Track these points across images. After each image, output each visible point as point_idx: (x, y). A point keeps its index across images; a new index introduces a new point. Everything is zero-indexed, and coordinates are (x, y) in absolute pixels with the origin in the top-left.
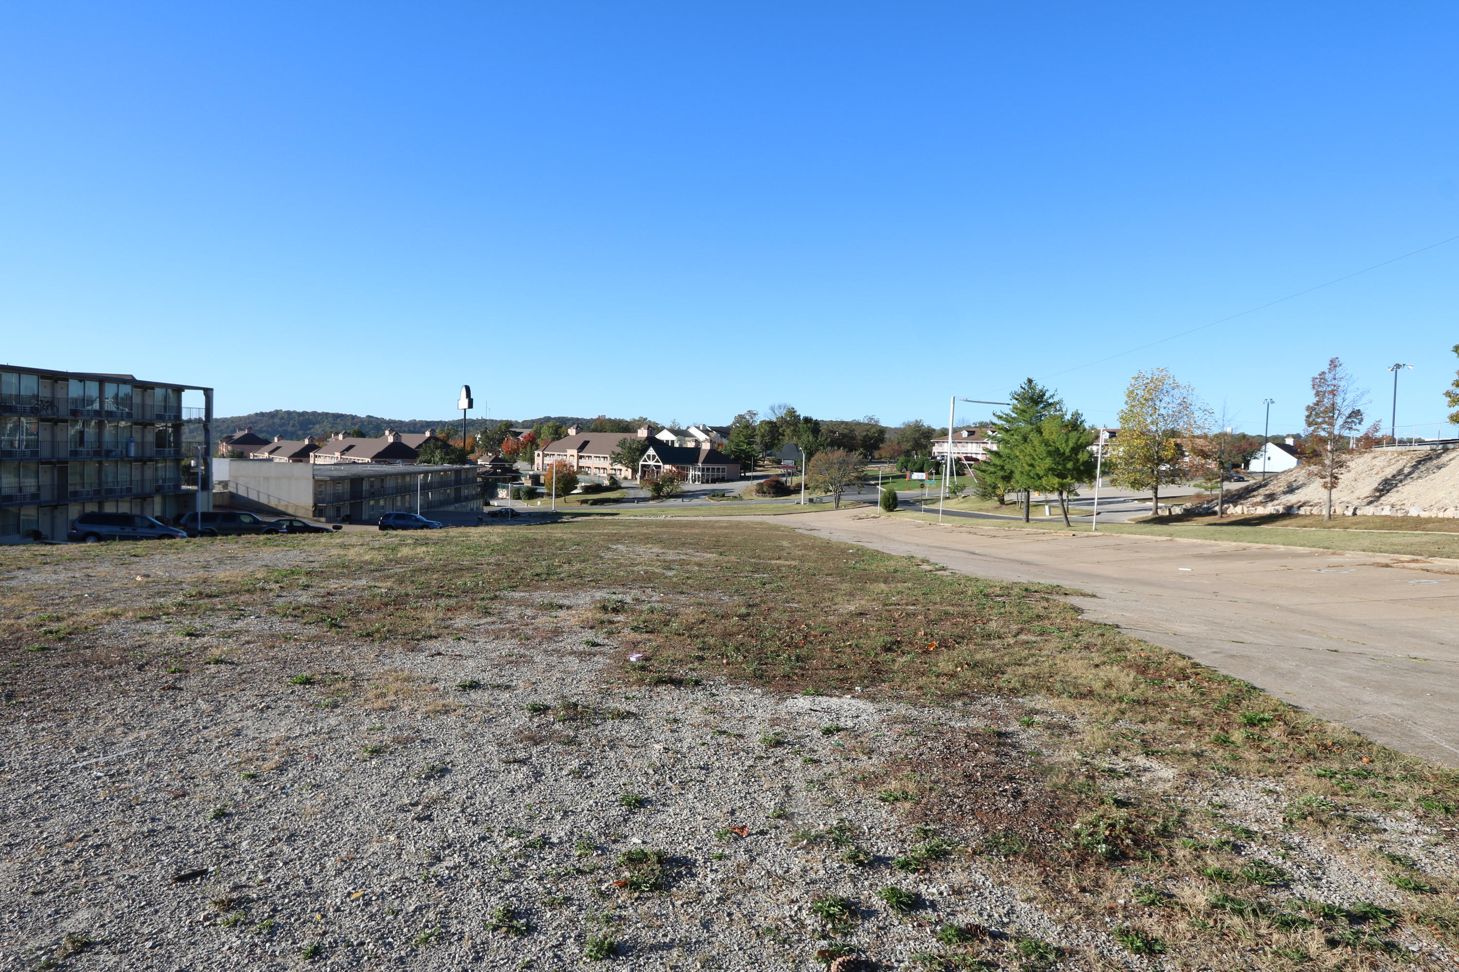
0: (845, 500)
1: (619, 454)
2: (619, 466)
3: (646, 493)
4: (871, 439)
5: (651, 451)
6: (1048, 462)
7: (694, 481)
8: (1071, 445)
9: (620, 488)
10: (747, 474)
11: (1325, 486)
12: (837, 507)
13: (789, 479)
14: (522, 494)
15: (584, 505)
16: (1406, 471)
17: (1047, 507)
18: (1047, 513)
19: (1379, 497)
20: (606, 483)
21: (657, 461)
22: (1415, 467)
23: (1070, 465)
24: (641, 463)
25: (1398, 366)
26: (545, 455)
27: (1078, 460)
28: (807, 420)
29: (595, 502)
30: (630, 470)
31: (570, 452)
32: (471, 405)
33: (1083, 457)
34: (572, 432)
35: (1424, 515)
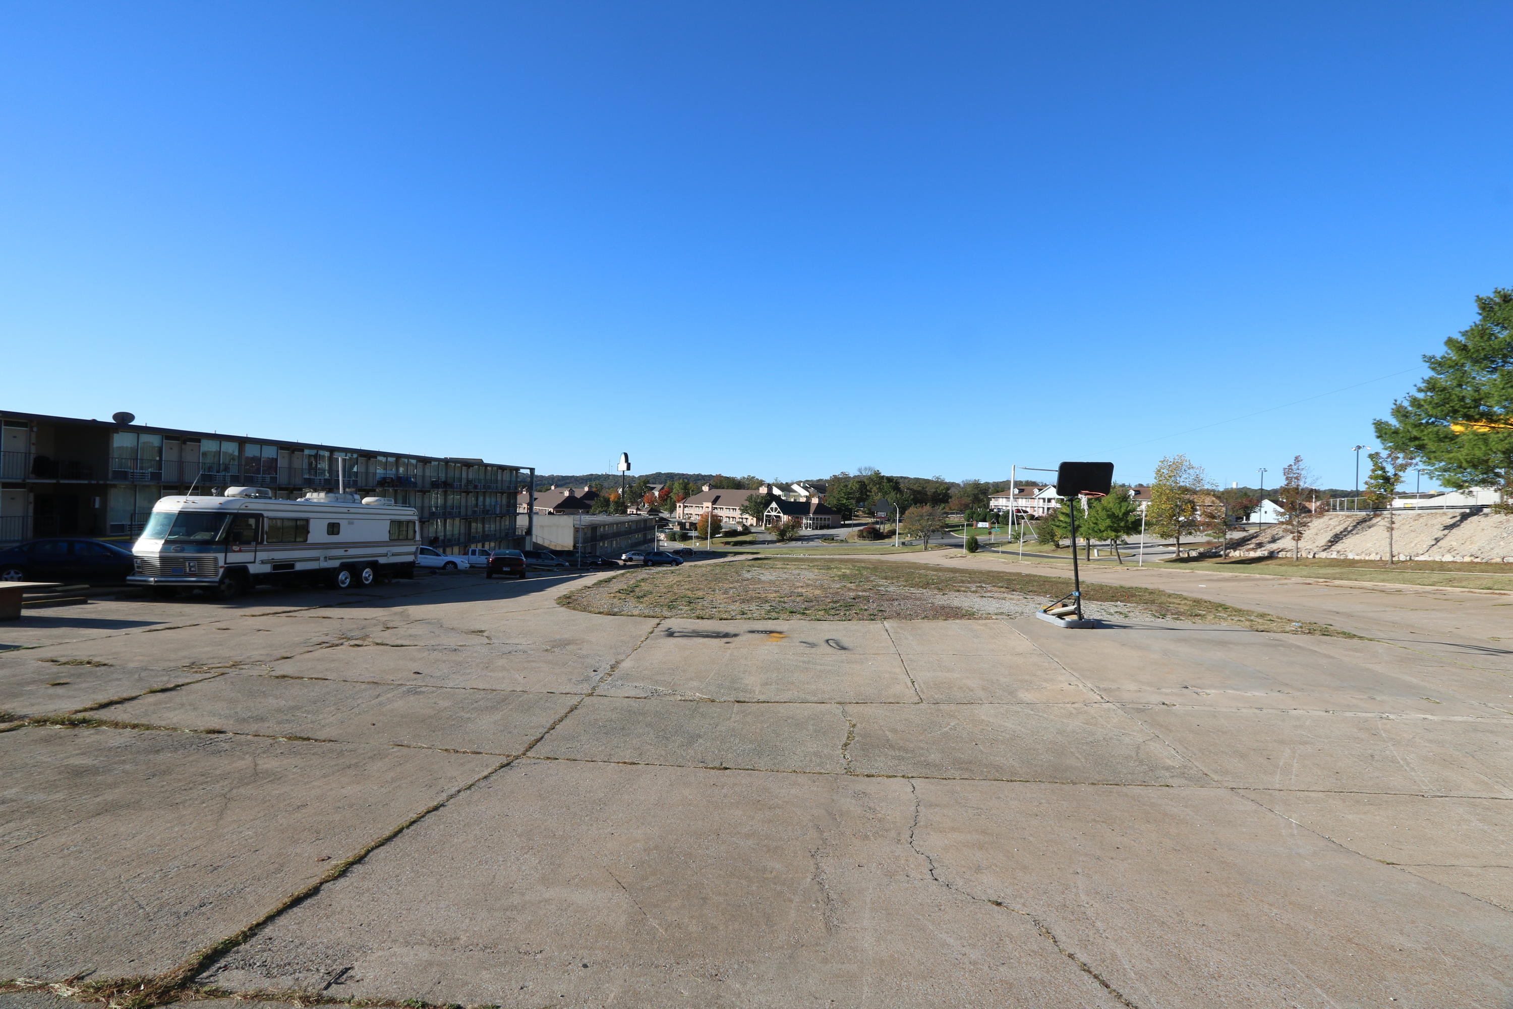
0: (932, 542)
1: (747, 507)
2: (747, 516)
3: (773, 536)
4: (940, 495)
5: (774, 505)
6: (1108, 522)
7: (806, 528)
8: (1123, 511)
9: (751, 533)
10: (846, 522)
11: (1293, 538)
12: (926, 549)
13: (882, 527)
14: (677, 537)
15: (727, 546)
16: (1349, 529)
17: (1096, 551)
18: (1096, 555)
19: (1330, 546)
20: (740, 528)
21: (779, 512)
22: (1355, 527)
23: (1122, 524)
24: (766, 513)
25: (1359, 447)
26: (685, 507)
27: (1127, 521)
28: (890, 479)
29: (736, 544)
30: (755, 519)
31: (705, 504)
32: (629, 468)
33: (1131, 518)
34: (705, 488)
35: (1357, 558)
